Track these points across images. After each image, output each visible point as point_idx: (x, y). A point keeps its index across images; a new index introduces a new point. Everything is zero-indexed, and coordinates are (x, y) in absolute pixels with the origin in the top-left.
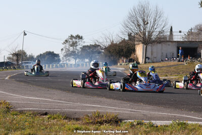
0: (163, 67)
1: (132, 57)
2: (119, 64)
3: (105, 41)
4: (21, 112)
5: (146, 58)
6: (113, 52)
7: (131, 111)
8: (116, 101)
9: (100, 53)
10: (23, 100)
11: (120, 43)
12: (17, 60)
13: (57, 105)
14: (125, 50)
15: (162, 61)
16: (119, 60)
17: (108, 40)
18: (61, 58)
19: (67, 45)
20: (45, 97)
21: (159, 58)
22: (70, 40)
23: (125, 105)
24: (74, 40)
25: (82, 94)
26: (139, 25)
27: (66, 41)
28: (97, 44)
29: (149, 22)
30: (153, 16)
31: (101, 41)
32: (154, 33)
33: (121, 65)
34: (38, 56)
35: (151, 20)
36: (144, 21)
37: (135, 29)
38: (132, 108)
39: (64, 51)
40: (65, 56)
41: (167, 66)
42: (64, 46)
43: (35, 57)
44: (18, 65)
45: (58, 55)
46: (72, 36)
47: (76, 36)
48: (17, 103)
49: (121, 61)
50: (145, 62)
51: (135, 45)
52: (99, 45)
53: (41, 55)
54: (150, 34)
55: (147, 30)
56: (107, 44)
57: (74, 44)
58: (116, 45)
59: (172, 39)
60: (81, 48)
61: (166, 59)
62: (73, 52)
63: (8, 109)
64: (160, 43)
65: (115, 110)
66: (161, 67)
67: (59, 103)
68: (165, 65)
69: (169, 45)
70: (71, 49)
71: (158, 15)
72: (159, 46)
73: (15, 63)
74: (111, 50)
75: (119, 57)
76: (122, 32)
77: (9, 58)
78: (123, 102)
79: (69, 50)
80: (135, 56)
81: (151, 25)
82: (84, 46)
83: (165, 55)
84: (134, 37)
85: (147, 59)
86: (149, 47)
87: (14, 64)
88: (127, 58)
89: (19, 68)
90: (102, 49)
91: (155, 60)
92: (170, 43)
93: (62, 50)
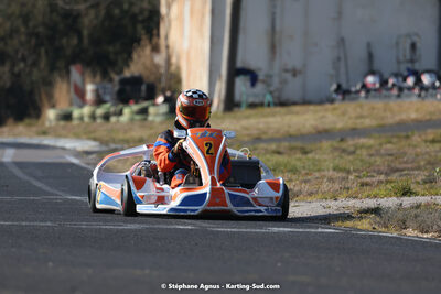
0: (355, 132)
1: (141, 65)
2: (51, 114)
5: (235, 72)
6: (14, 32)
14: (88, 21)
15: (344, 92)
16: (49, 84)
21: (320, 73)
33: (67, 117)
41: (382, 129)
49: (62, 92)
50: (231, 104)
61: (370, 79)
66: (343, 135)
68: (368, 122)
75: (52, 68)
80: (159, 59)
83: (357, 53)
85: (241, 82)
88: (105, 75)
91: (293, 89)
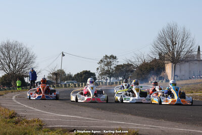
0: (190, 84)
1: (162, 75)
2: (150, 82)
3: (137, 60)
4: (52, 129)
7: (151, 127)
8: (140, 118)
9: (132, 71)
10: (55, 117)
11: (151, 62)
12: (57, 79)
13: (85, 122)
17: (140, 60)
18: (97, 76)
19: (102, 65)
20: (76, 115)
22: (105, 60)
23: (147, 121)
24: (108, 59)
25: (111, 111)
26: (168, 46)
27: (101, 61)
28: (130, 63)
29: (177, 43)
30: (181, 37)
31: (133, 60)
32: (182, 53)
34: (75, 75)
35: (179, 41)
36: (172, 42)
37: (164, 50)
38: (153, 125)
39: (99, 70)
40: (101, 75)
42: (99, 65)
43: (73, 76)
44: (57, 83)
45: (94, 74)
46: (106, 56)
47: (111, 56)
48: (49, 121)
51: (164, 64)
52: (131, 65)
53: (78, 74)
54: (179, 53)
55: (176, 50)
56: (139, 63)
57: (109, 64)
58: (147, 64)
59: (199, 58)
60: (115, 67)
61: (193, 76)
62: (108, 71)
63: (41, 127)
64: (188, 62)
65: (137, 126)
67: (87, 120)
69: (196, 63)
70: (106, 68)
71: (186, 36)
72: (187, 64)
73: (55, 81)
74: (143, 69)
75: (150, 75)
76: (153, 52)
77: (49, 77)
78: (146, 118)
79: (104, 69)
80: (165, 74)
81: (179, 46)
82: (117, 66)
83: (192, 73)
84: (164, 57)
85: (176, 77)
86: (178, 66)
87: (54, 83)
88: (157, 76)
89: (58, 86)
90: (134, 68)
91: (183, 78)
92: (197, 62)
93: (98, 69)
